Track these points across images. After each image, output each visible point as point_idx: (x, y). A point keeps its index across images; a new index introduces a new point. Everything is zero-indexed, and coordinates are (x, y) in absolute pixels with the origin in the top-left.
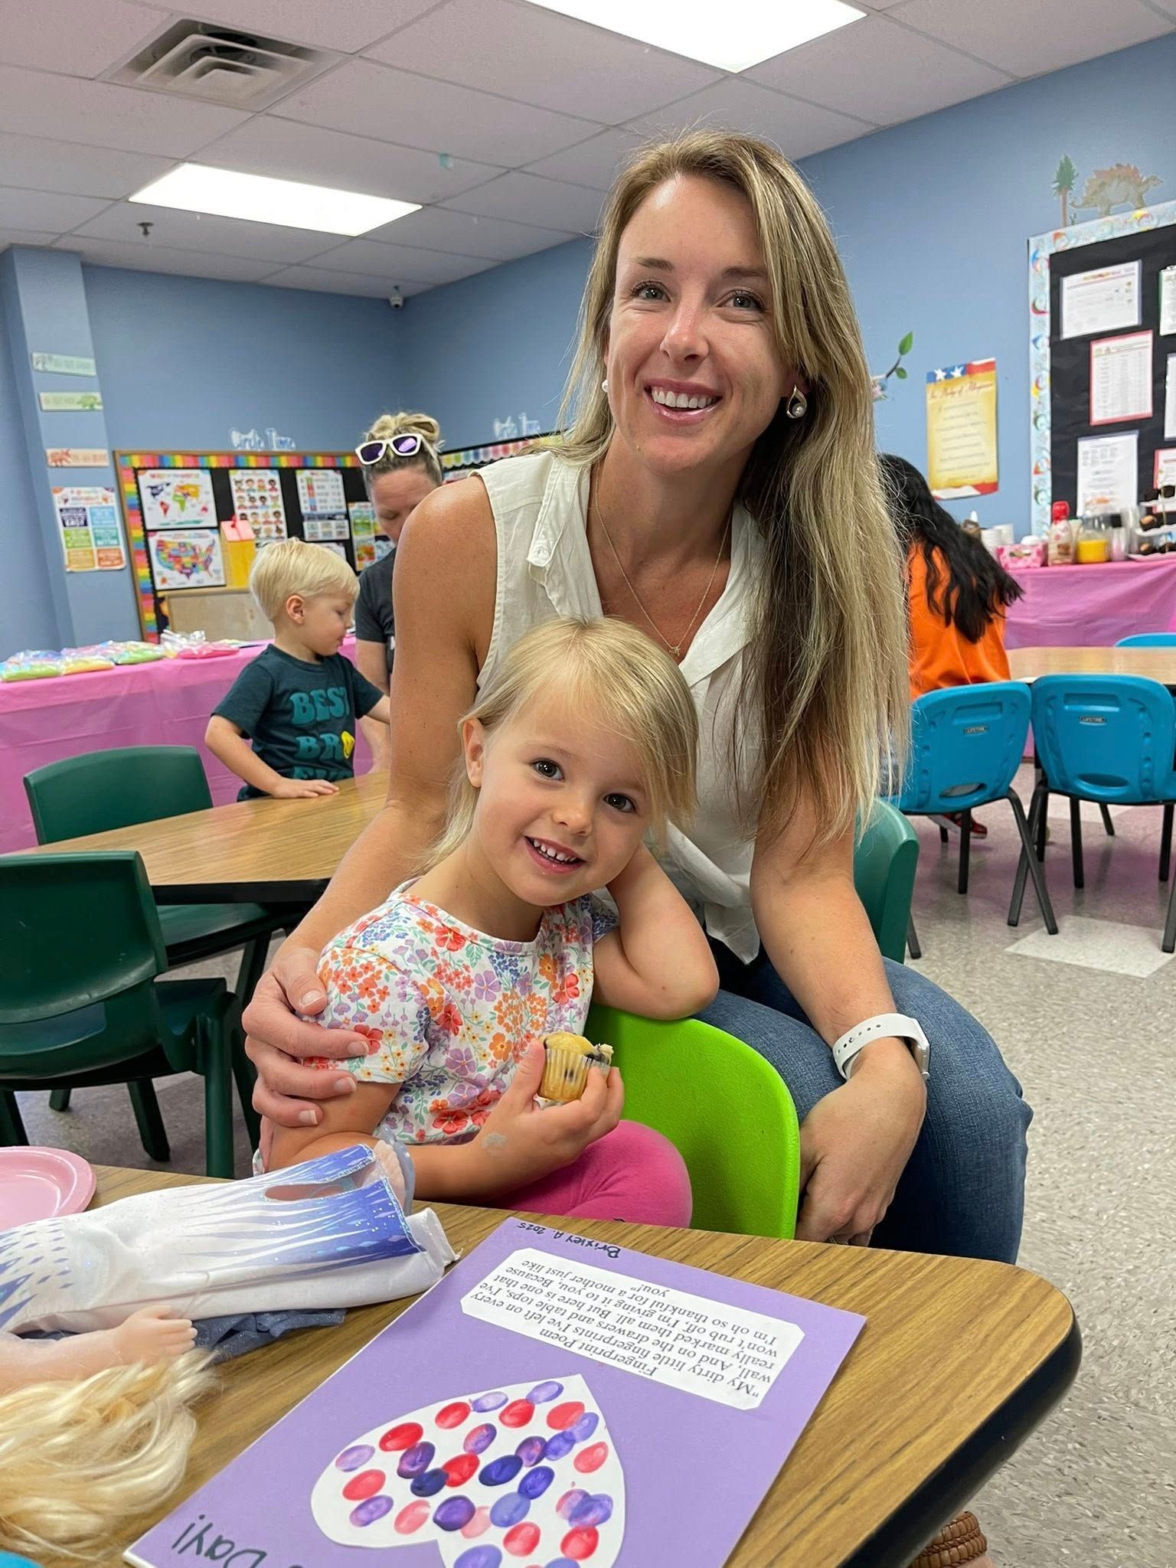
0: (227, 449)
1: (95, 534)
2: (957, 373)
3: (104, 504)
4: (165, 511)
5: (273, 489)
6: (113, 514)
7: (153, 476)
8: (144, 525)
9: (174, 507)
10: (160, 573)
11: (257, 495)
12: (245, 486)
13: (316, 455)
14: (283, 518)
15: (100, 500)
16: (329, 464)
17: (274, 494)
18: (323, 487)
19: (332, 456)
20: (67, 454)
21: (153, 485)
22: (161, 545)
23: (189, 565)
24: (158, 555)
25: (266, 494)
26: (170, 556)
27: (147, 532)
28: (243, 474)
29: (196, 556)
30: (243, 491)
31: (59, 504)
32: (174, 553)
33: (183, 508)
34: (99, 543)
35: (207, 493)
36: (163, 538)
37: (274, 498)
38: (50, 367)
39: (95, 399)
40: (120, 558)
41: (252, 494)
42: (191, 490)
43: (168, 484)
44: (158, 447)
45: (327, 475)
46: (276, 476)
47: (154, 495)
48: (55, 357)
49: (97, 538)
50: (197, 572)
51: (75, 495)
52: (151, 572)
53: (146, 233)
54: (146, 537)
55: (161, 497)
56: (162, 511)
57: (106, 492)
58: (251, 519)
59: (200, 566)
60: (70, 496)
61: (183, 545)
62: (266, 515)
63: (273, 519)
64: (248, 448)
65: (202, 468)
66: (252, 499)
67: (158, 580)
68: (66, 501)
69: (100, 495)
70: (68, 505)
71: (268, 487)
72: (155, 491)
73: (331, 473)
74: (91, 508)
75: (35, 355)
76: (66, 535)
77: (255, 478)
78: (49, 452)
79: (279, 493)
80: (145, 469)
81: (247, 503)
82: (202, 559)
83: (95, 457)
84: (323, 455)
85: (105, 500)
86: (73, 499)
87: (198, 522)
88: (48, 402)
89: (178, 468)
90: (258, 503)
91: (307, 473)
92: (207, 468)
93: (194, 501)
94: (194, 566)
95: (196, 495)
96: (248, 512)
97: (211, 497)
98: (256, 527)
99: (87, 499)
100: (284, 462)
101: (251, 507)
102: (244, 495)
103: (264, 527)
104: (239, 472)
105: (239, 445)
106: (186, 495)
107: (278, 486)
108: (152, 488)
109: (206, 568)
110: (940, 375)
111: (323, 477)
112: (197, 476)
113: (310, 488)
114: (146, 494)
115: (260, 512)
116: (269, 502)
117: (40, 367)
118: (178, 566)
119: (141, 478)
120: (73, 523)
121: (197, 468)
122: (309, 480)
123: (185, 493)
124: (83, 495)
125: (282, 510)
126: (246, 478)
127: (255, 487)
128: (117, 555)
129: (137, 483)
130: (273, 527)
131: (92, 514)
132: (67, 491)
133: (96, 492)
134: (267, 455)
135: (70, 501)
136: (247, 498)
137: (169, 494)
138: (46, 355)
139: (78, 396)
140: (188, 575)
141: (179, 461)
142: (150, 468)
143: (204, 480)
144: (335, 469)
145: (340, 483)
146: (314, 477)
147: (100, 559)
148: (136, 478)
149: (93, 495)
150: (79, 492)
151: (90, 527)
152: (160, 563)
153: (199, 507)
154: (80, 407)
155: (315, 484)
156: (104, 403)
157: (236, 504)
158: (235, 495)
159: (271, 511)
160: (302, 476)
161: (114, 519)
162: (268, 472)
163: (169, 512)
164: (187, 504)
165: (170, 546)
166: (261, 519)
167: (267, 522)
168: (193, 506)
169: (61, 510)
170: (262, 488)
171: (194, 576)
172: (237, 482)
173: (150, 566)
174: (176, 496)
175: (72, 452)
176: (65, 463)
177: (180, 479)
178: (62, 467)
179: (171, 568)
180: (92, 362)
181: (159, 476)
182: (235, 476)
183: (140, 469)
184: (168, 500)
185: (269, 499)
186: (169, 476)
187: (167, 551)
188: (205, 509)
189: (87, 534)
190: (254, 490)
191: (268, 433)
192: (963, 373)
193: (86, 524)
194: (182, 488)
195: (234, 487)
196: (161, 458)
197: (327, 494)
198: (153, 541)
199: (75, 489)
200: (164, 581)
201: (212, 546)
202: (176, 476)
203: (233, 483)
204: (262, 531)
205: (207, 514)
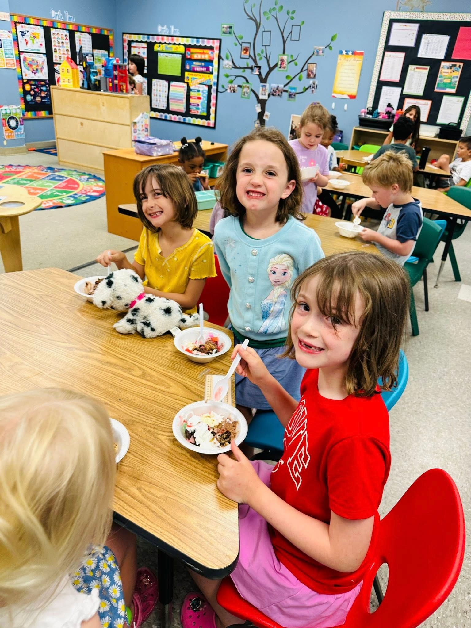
0: (49, 18)
1: (5, 52)
2: (350, 53)
3: (8, 39)
4: (27, 43)
5: (66, 39)
6: (11, 43)
7: (22, 27)
8: (19, 49)
9: (30, 42)
10: (25, 71)
11: (60, 41)
12: (56, 36)
13: (82, 26)
14: (70, 53)
15: (7, 37)
16: (87, 31)
18: (85, 41)
19: (89, 28)
21: (22, 31)
22: (25, 59)
23: (35, 69)
24: (24, 63)
25: (64, 41)
26: (28, 64)
27: (20, 52)
28: (55, 31)
29: (38, 66)
30: (56, 38)
32: (30, 63)
33: (33, 43)
34: (7, 56)
35: (42, 38)
36: (26, 56)
37: (67, 43)
40: (14, 64)
41: (59, 40)
42: (36, 35)
43: (28, 31)
44: (25, 14)
46: (67, 33)
47: (23, 35)
49: (6, 54)
50: (38, 73)
52: (21, 70)
54: (19, 54)
55: (25, 37)
56: (26, 43)
57: (9, 33)
58: (58, 52)
59: (39, 70)
61: (33, 60)
62: (63, 51)
63: (66, 53)
66: (59, 43)
67: (24, 74)
69: (6, 34)
71: (65, 38)
73: (87, 35)
74: (3, 40)
77: (60, 33)
79: (68, 41)
80: (19, 23)
81: (57, 44)
82: (40, 67)
83: (5, 16)
84: (85, 26)
85: (8, 36)
87: (39, 50)
89: (32, 25)
90: (61, 45)
91: (79, 33)
92: (42, 26)
93: (38, 41)
94: (37, 70)
95: (38, 38)
96: (57, 48)
97: (44, 40)
98: (60, 56)
100: (71, 27)
101: (58, 46)
102: (56, 40)
103: (63, 56)
104: (54, 29)
106: (35, 37)
107: (68, 38)
108: (22, 32)
109: (42, 71)
110: (344, 52)
111: (85, 36)
112: (38, 29)
113: (80, 40)
114: (19, 34)
115: (62, 49)
116: (65, 45)
118: (31, 69)
119: (17, 27)
121: (39, 25)
122: (80, 37)
124: (1, 33)
125: (69, 49)
126: (57, 33)
127: (60, 37)
128: (13, 62)
129: (16, 29)
130: (66, 56)
131: (4, 43)
133: (5, 32)
134: (65, 24)
136: (57, 42)
137: (28, 36)
140: (35, 73)
141: (32, 21)
142: (22, 23)
143: (40, 31)
144: (89, 33)
145: (91, 40)
146: (81, 36)
147: (7, 63)
148: (16, 26)
149: (3, 34)
151: (3, 48)
152: (25, 67)
153: (39, 44)
155: (82, 39)
157: (53, 44)
158: (53, 40)
159: (66, 49)
160: (77, 34)
161: (12, 46)
162: (65, 31)
164: (35, 42)
165: (28, 59)
166: (62, 52)
167: (64, 54)
168: (37, 43)
170: (62, 38)
173: (21, 68)
174: (31, 37)
177: (32, 30)
179: (28, 70)
181: (25, 27)
182: (53, 31)
183: (17, 22)
184: (28, 39)
185: (65, 43)
186: (28, 28)
187: (27, 62)
188: (41, 45)
189: (2, 51)
190: (59, 39)
192: (352, 54)
193: (1, 47)
194: (33, 34)
195: (52, 36)
196: (25, 19)
197: (86, 44)
198: (22, 56)
200: (26, 75)
201: (44, 62)
202: (31, 28)
203: (52, 34)
204: (62, 57)
205: (42, 47)
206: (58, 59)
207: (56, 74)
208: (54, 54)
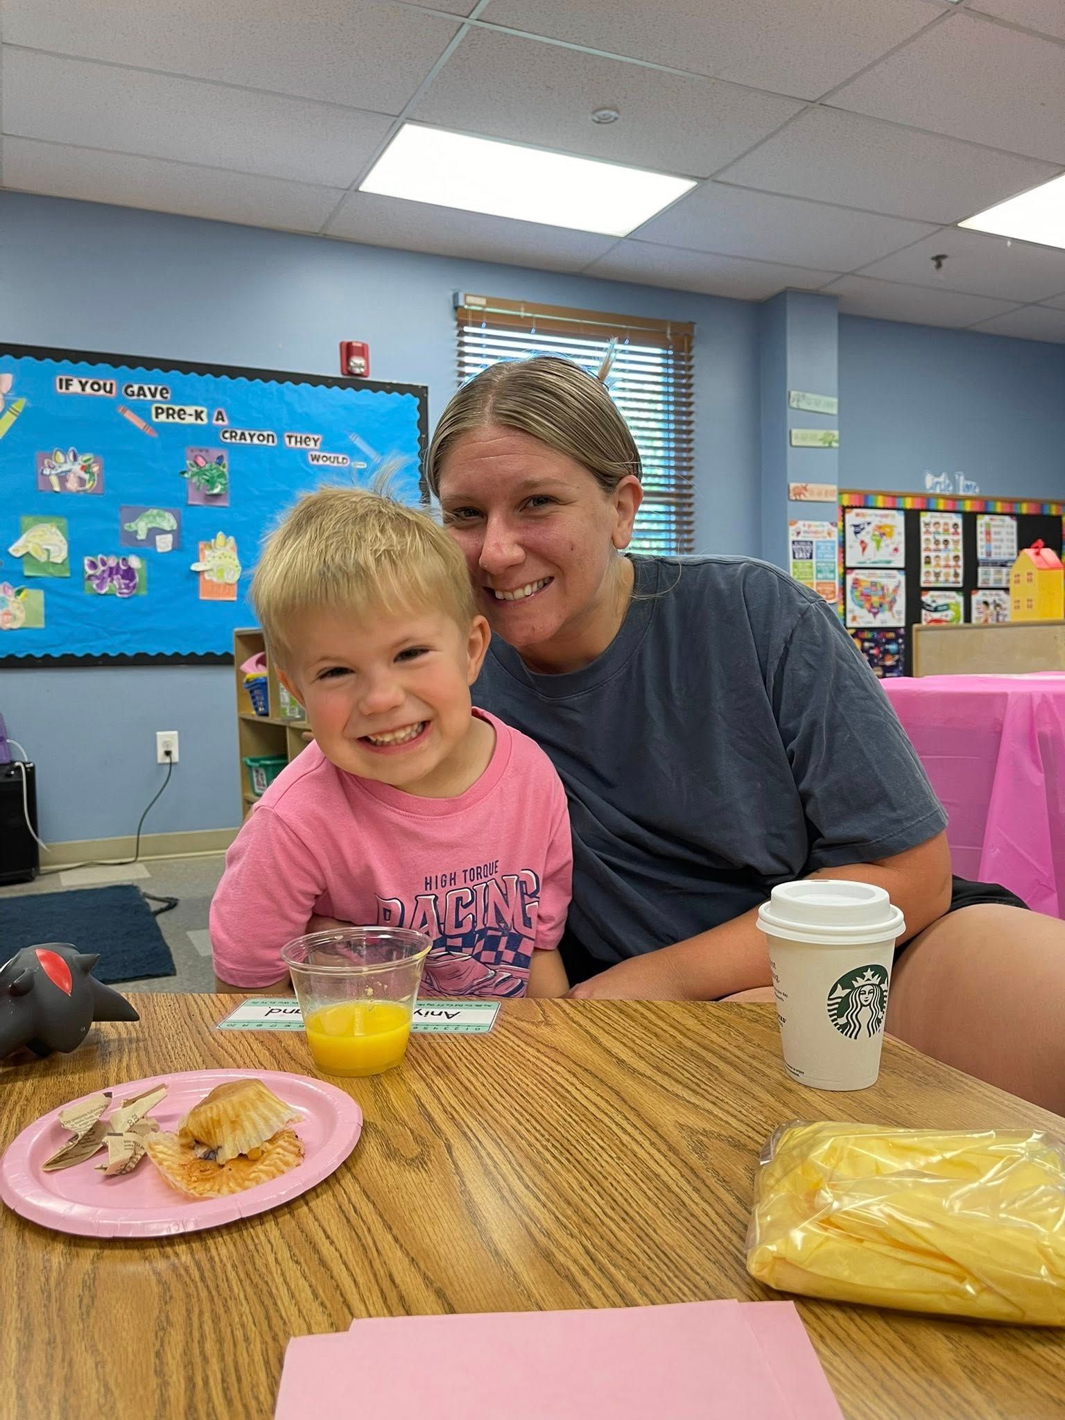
0: (922, 492)
1: (817, 567)
3: (828, 539)
4: (864, 549)
5: (956, 533)
6: (833, 548)
7: (857, 515)
8: (844, 561)
9: (871, 546)
10: (852, 611)
11: (941, 538)
12: (932, 529)
13: (996, 500)
14: (961, 563)
15: (825, 534)
16: (1007, 510)
17: (956, 538)
18: (999, 533)
19: (1012, 502)
20: (805, 488)
21: (856, 523)
22: (856, 582)
23: (876, 605)
24: (852, 592)
25: (949, 538)
26: (862, 594)
27: (847, 570)
28: (931, 517)
29: (883, 597)
30: (930, 533)
31: (792, 537)
32: (866, 591)
33: (878, 547)
34: (820, 576)
35: (899, 534)
36: (858, 577)
37: (956, 542)
38: (803, 405)
39: (834, 436)
40: (834, 592)
41: (938, 537)
42: (888, 530)
43: (869, 524)
44: (865, 487)
45: (1003, 521)
46: (958, 520)
47: (856, 533)
48: (808, 395)
49: (819, 571)
50: (883, 611)
51: (806, 529)
52: (845, 609)
53: (939, 266)
54: (845, 574)
55: (862, 536)
56: (861, 549)
57: (830, 526)
58: (933, 562)
59: (886, 606)
60: (803, 529)
61: (874, 584)
62: (947, 559)
63: (952, 563)
64: (938, 491)
65: (898, 509)
66: (937, 542)
67: (849, 616)
68: (798, 533)
69: (826, 529)
70: (800, 538)
71: (952, 530)
72: (858, 529)
73: (1007, 518)
74: (817, 542)
75: (793, 393)
76: (795, 567)
77: (942, 521)
78: (792, 485)
79: (960, 537)
80: (852, 507)
81: (932, 546)
82: (888, 599)
83: (827, 493)
84: (1003, 501)
85: (829, 534)
86: (805, 532)
87: (889, 562)
88: (797, 437)
89: (880, 508)
90: (942, 546)
91: (986, 518)
92: (902, 509)
93: (888, 542)
94: (881, 606)
95: (891, 535)
96: (932, 555)
97: (902, 538)
98: (937, 570)
99: (816, 532)
100: (968, 506)
101: (935, 550)
102: (931, 537)
103: (944, 571)
104: (929, 514)
105: (931, 488)
106: (883, 534)
107: (960, 530)
108: (856, 526)
109: (891, 608)
111: (1001, 523)
112: (893, 516)
113: (988, 533)
114: (850, 531)
115: (943, 555)
116: (951, 546)
117: (794, 405)
118: (867, 605)
119: (847, 516)
120: (801, 556)
121: (895, 509)
122: (988, 525)
123: (882, 533)
124: (813, 529)
125: (961, 554)
126: (933, 520)
127: (941, 530)
128: (833, 589)
129: (844, 521)
130: (952, 571)
131: (818, 548)
132: (800, 525)
133: (823, 526)
134: (955, 499)
135: (802, 534)
136: (933, 541)
137: (868, 533)
138: (801, 393)
139: (821, 433)
140: (875, 614)
141: (880, 501)
142: (856, 507)
143: (898, 520)
144: (1011, 515)
145: (1015, 530)
146: (993, 523)
148: (844, 516)
149: (820, 529)
150: (809, 526)
151: (814, 560)
152: (853, 600)
153: (892, 547)
154: (821, 444)
155: (993, 530)
156: (839, 441)
157: (923, 546)
158: (923, 537)
159: (952, 555)
160: (982, 521)
161: (834, 553)
162: (953, 515)
163: (866, 551)
164: (882, 544)
165: (863, 584)
166: (942, 563)
167: (947, 566)
168: (887, 546)
169: (793, 542)
170: (946, 531)
171: (880, 616)
172: (927, 524)
173: (845, 604)
174: (874, 535)
175: (810, 486)
176: (803, 498)
177: (879, 519)
178: (801, 501)
179: (861, 607)
180: (835, 400)
181: (863, 515)
182: (925, 518)
183: (848, 507)
184: (867, 539)
185: (951, 542)
186: (871, 515)
187: (860, 589)
188: (896, 550)
189: (811, 567)
190: (939, 533)
191: (957, 477)
193: (811, 557)
194: (880, 527)
195: (923, 529)
196: (866, 497)
197: (1002, 540)
198: (850, 579)
199: (807, 523)
200: (854, 619)
201: (898, 587)
202: (876, 515)
203: (922, 525)
204: (942, 575)
205: (898, 554)
206: (932, 578)
207: (924, 612)
208: (924, 568)
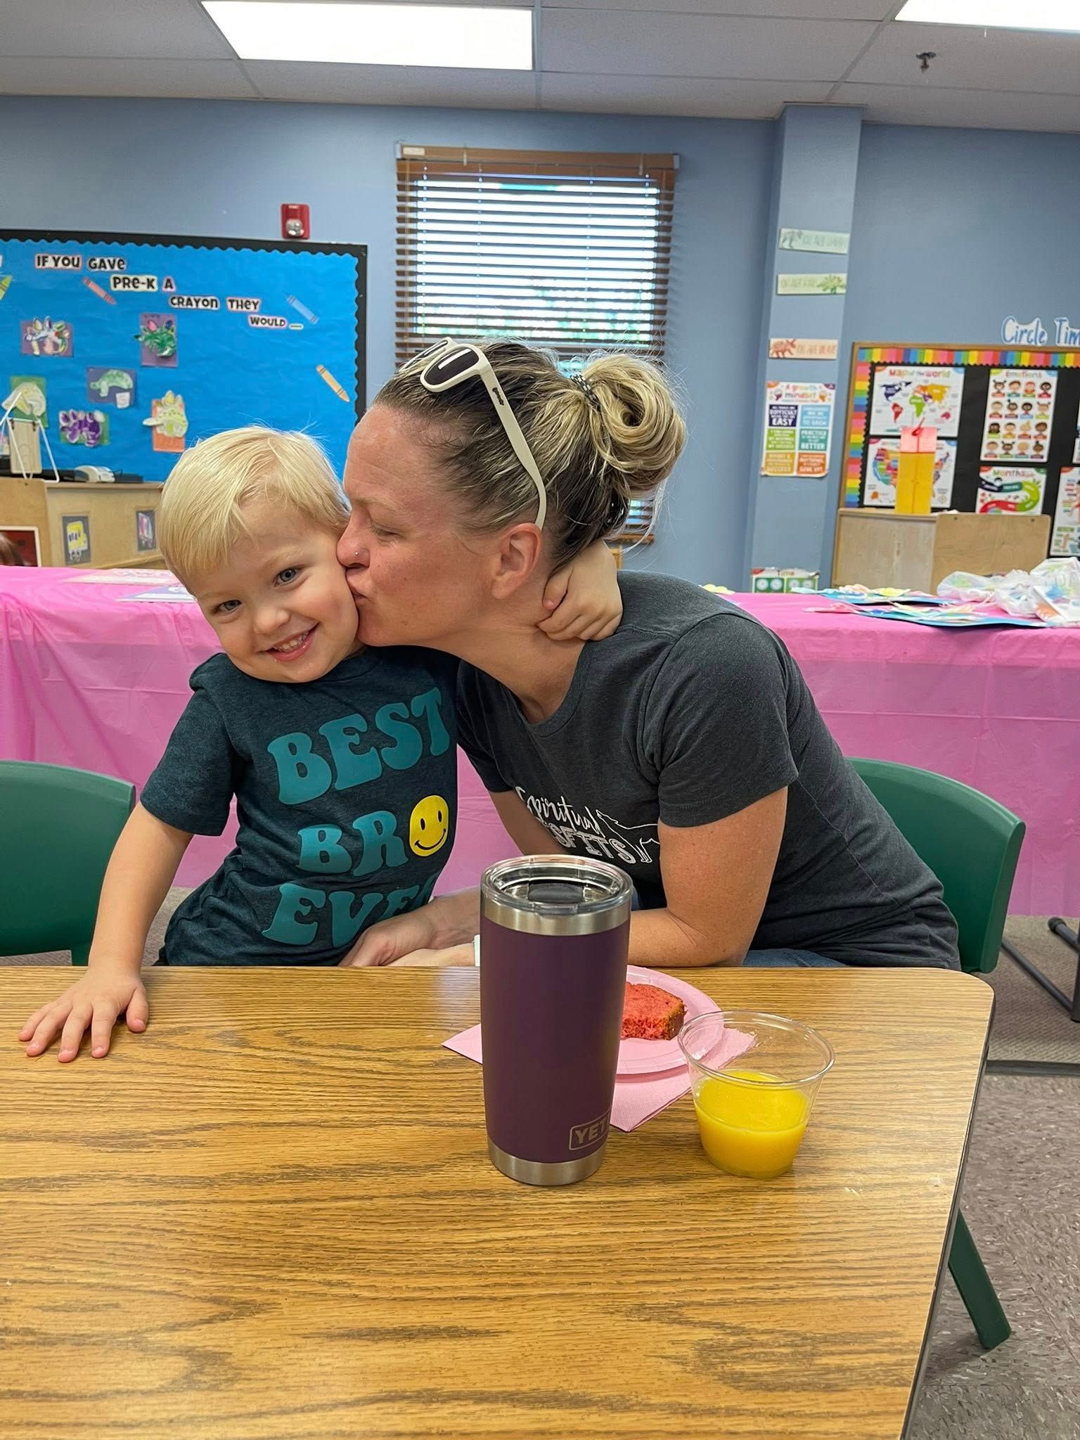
0: (998, 343)
1: (801, 435)
3: (821, 403)
4: (897, 415)
5: (1045, 395)
6: (827, 414)
7: (892, 373)
8: (867, 429)
9: (909, 410)
10: (872, 487)
11: (1020, 401)
12: (1007, 390)
14: (1048, 432)
15: (817, 397)
17: (1044, 401)
20: (792, 344)
21: (890, 383)
22: (882, 454)
24: (875, 465)
25: (1033, 401)
26: (889, 468)
27: (869, 438)
28: (1007, 375)
30: (1003, 395)
31: (770, 400)
32: (894, 464)
33: (919, 412)
34: (803, 446)
35: (955, 396)
36: (884, 447)
37: (1044, 407)
38: (798, 245)
39: (839, 280)
40: (823, 465)
41: (1013, 400)
42: (936, 391)
43: (908, 384)
44: (907, 340)
46: (1052, 378)
47: (887, 395)
48: (805, 232)
49: (801, 441)
51: (790, 391)
52: (862, 486)
53: (925, 66)
54: (867, 443)
55: (896, 398)
56: (892, 414)
57: (824, 388)
58: (1003, 431)
60: (784, 392)
62: (1026, 427)
63: (1034, 432)
64: (1024, 342)
65: (957, 366)
66: (1012, 406)
67: (868, 493)
68: (779, 397)
69: (818, 392)
70: (780, 402)
71: (1039, 391)
72: (890, 391)
74: (803, 406)
75: (784, 231)
76: (770, 434)
77: (1024, 380)
78: (773, 341)
79: (1052, 399)
80: (885, 364)
81: (1004, 411)
83: (822, 349)
85: (822, 398)
86: (787, 395)
88: (786, 284)
89: (927, 365)
90: (1020, 411)
92: (962, 366)
93: (936, 404)
95: (940, 398)
96: (1003, 422)
97: (958, 402)
98: (1009, 442)
99: (802, 396)
100: (1069, 361)
101: (1008, 416)
102: (1003, 400)
103: (1018, 442)
104: (1004, 371)
105: (1015, 338)
106: (928, 397)
107: (1053, 391)
108: (887, 387)
112: (948, 375)
114: (879, 393)
115: (1019, 422)
116: (1035, 411)
117: (786, 245)
119: (877, 375)
120: (780, 422)
121: (951, 365)
123: (927, 395)
124: (799, 391)
125: (1049, 422)
126: (1011, 379)
127: (1021, 391)
128: (820, 461)
129: (872, 381)
130: (1032, 443)
131: (804, 413)
132: (782, 387)
133: (814, 388)
134: (1050, 352)
135: (783, 397)
136: (1006, 404)
137: (906, 395)
138: (796, 231)
139: (820, 278)
141: (929, 356)
142: (891, 364)
143: (954, 381)
147: (800, 464)
148: (872, 375)
149: (809, 392)
150: (795, 388)
151: (798, 428)
152: (876, 475)
153: (940, 412)
154: (820, 291)
156: (847, 287)
157: (989, 411)
158: (991, 400)
159: (1034, 422)
162: (1043, 372)
163: (901, 416)
164: (926, 409)
165: (891, 455)
166: (1018, 432)
167: (1025, 436)
168: (933, 411)
169: (771, 407)
170: (1029, 392)
172: (997, 384)
173: (863, 478)
174: (914, 397)
175: (798, 342)
176: (787, 355)
177: (925, 377)
178: (784, 358)
179: (887, 482)
180: (847, 236)
181: (900, 374)
182: (996, 376)
183: (879, 364)
184: (904, 402)
185: (1035, 406)
186: (912, 374)
187: (887, 461)
188: (947, 415)
189: (793, 435)
190: (1018, 395)
191: (1058, 324)
193: (794, 424)
194: (924, 388)
195: (992, 390)
196: (907, 351)
198: (873, 449)
199: (791, 384)
200: (875, 495)
201: (943, 460)
202: (921, 374)
203: (992, 384)
204: (1015, 446)
205: (947, 422)
206: (999, 451)
207: (980, 491)
208: (987, 438)
